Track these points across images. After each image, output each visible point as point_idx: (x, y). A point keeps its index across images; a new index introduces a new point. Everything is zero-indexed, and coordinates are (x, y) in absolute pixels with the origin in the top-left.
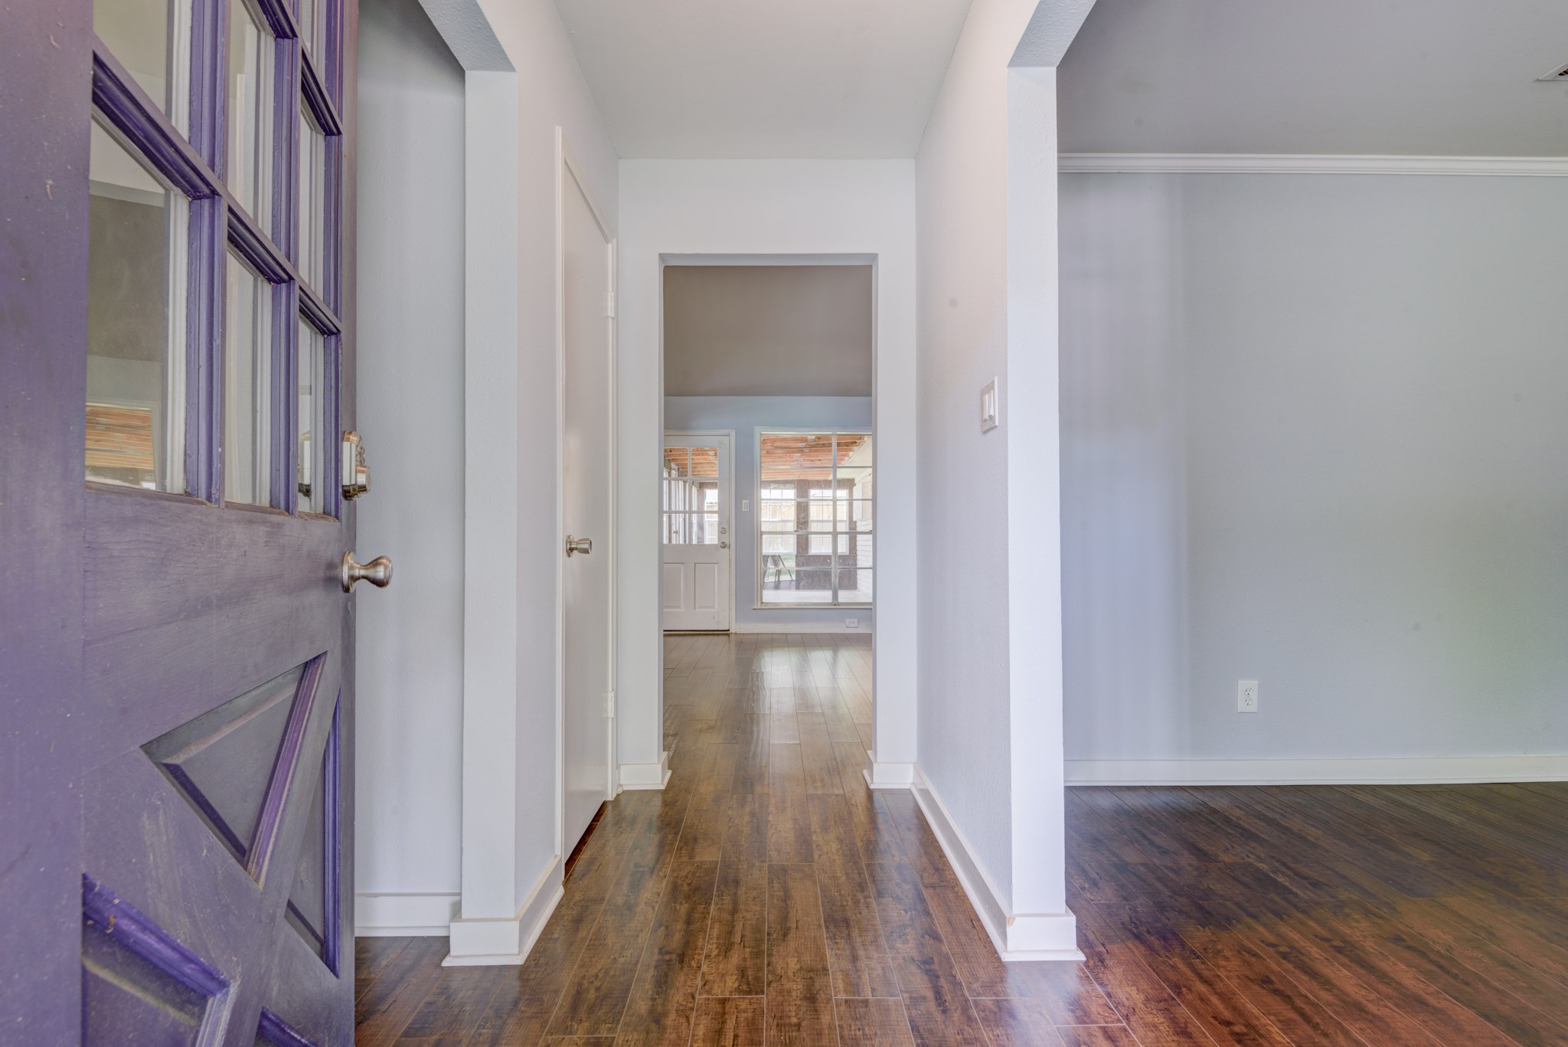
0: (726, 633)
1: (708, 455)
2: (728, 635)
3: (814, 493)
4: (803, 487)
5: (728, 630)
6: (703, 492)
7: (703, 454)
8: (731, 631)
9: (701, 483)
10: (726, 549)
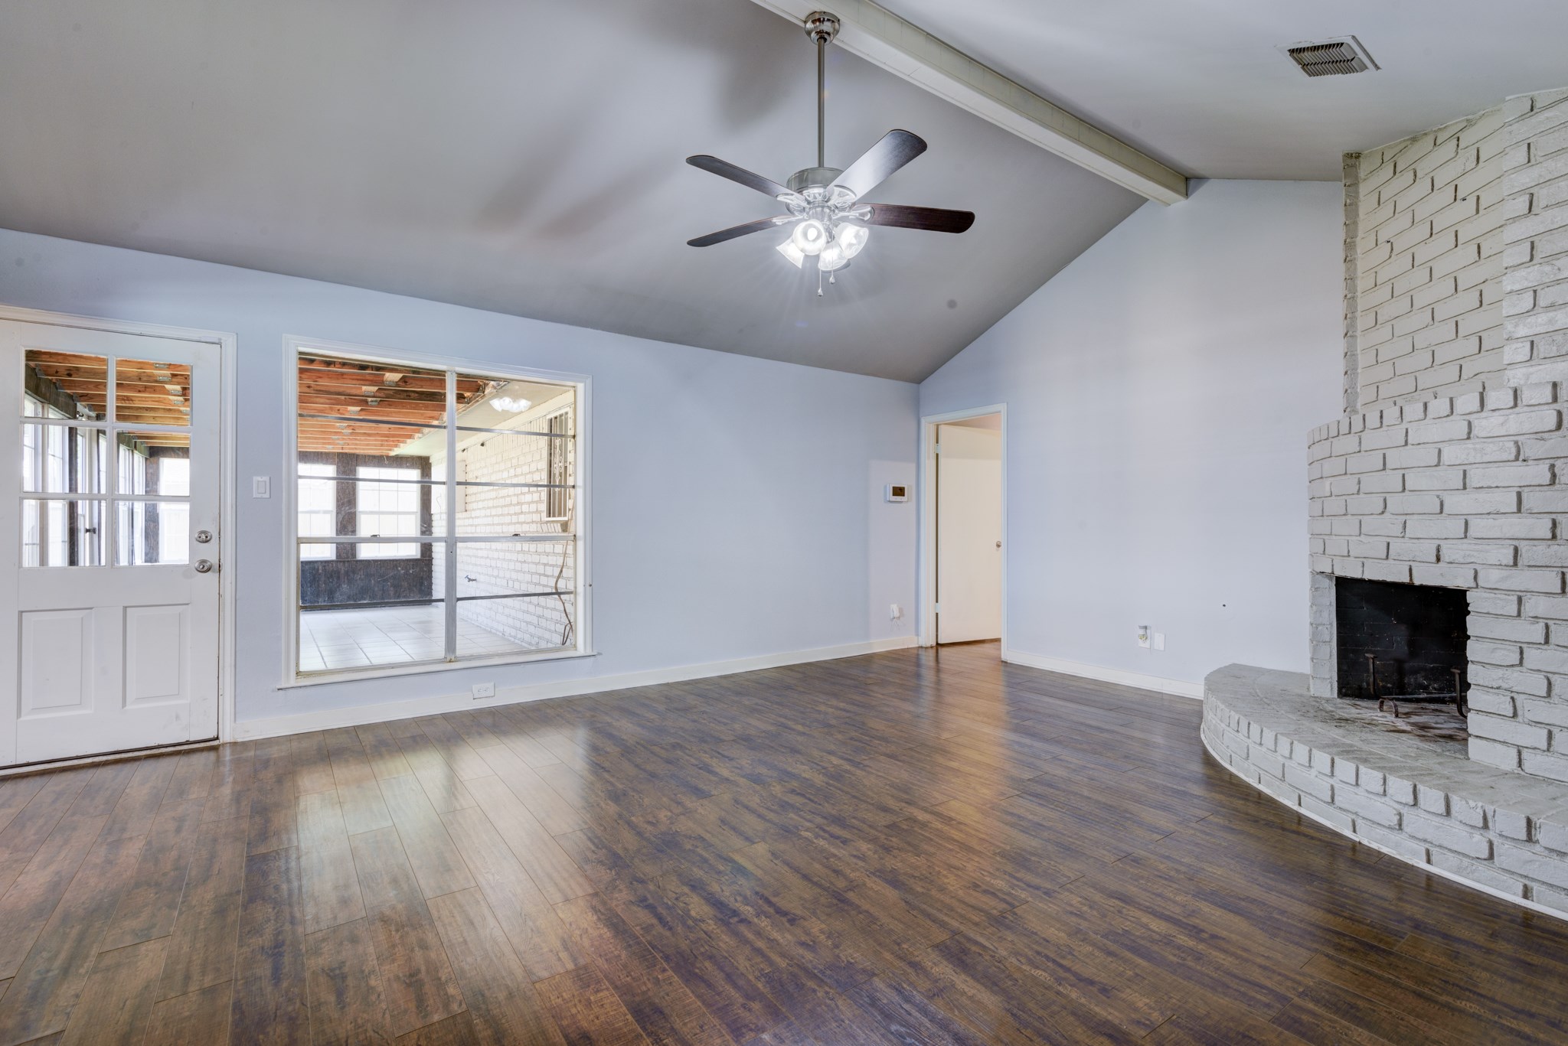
0: (210, 746)
1: (168, 393)
2: (215, 748)
3: (363, 472)
4: (347, 463)
5: (217, 738)
6: (157, 464)
7: (154, 390)
8: (221, 741)
9: (151, 448)
10: (211, 576)
